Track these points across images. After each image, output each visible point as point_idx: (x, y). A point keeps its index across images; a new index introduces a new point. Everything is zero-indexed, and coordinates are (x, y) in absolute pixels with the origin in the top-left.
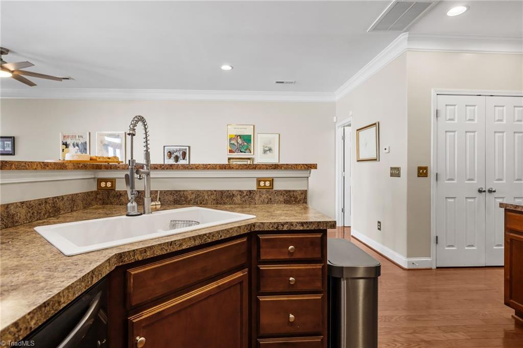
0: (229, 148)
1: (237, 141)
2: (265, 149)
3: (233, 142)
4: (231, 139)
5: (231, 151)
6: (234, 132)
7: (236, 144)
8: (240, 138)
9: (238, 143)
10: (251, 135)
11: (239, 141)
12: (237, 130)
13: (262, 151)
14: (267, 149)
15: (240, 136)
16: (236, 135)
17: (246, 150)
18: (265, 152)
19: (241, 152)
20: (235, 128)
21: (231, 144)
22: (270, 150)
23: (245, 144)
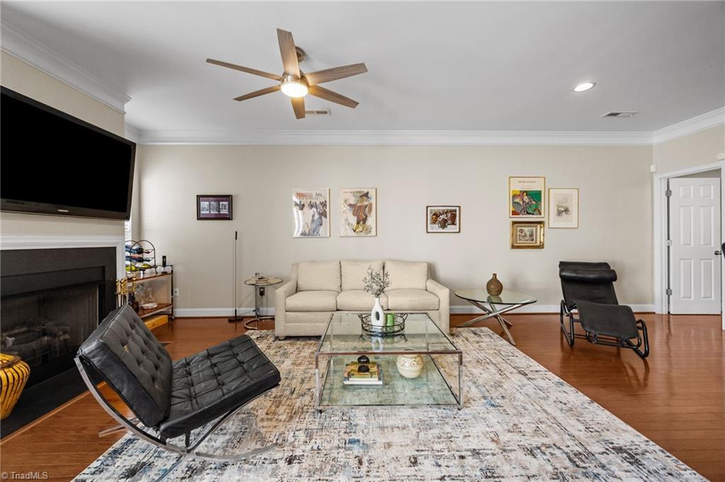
0: (512, 209)
1: (522, 199)
2: (560, 209)
3: (517, 200)
4: (514, 196)
5: (514, 213)
6: (518, 187)
7: (521, 203)
8: (527, 195)
9: (524, 202)
10: (540, 191)
11: (526, 199)
12: (522, 184)
13: (556, 213)
14: (563, 209)
15: (526, 192)
16: (521, 191)
17: (535, 210)
18: (559, 213)
19: (528, 213)
20: (520, 182)
21: (514, 203)
22: (566, 210)
23: (534, 202)
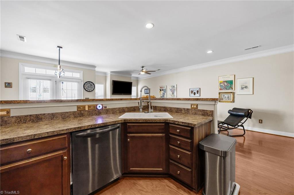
0: (219, 88)
1: (224, 84)
2: (242, 87)
3: (221, 85)
4: (220, 83)
5: (220, 89)
6: (222, 80)
7: (224, 85)
8: (226, 82)
9: (225, 85)
10: (233, 80)
11: (226, 84)
12: (224, 78)
13: (240, 88)
14: (244, 87)
15: (226, 81)
16: (223, 81)
17: (230, 88)
18: (242, 88)
19: (227, 89)
20: (223, 78)
21: (220, 86)
22: (246, 87)
23: (229, 85)
